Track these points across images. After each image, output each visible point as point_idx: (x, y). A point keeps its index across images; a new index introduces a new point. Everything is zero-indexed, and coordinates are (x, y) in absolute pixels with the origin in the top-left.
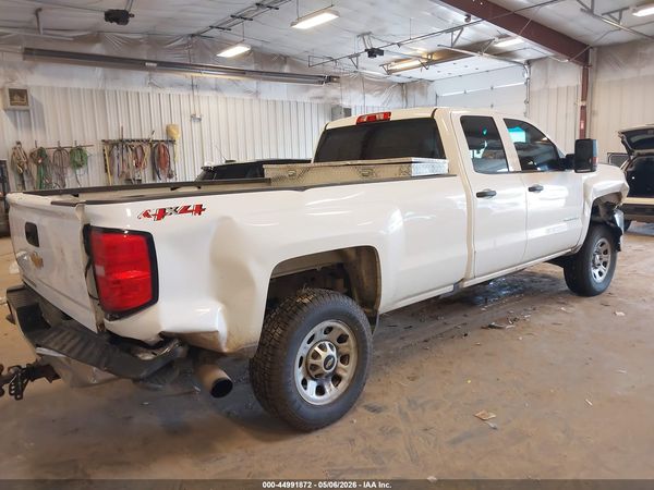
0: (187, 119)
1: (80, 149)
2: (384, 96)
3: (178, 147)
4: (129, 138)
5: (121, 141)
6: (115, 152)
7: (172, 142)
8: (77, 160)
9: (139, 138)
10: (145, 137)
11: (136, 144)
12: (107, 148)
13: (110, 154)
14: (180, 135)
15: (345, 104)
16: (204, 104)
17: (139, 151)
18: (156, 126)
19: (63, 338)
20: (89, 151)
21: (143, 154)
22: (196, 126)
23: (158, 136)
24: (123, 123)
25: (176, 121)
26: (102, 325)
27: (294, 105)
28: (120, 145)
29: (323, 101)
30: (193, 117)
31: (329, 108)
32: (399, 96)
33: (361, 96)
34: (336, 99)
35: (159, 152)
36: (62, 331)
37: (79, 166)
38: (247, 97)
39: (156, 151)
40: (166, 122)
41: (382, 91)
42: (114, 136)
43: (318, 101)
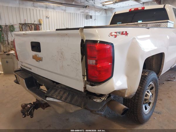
0: (45, 18)
1: (12, 26)
2: (101, 13)
3: (42, 26)
4: (27, 23)
5: (25, 23)
6: (23, 27)
7: (41, 24)
8: (12, 29)
9: (31, 23)
10: (32, 23)
11: (30, 25)
12: (21, 26)
13: (22, 27)
14: (43, 22)
15: (90, 14)
16: (50, 13)
17: (31, 27)
18: (36, 19)
19: (59, 93)
20: (15, 26)
21: (32, 28)
22: (47, 20)
23: (36, 23)
24: (26, 18)
25: (42, 18)
26: (85, 88)
27: (76, 14)
28: (25, 25)
29: (84, 13)
30: (47, 17)
31: (85, 16)
32: (105, 12)
33: (94, 12)
34: (87, 13)
35: (37, 27)
36: (57, 90)
37: (12, 31)
38: (62, 11)
39: (36, 27)
40: (39, 18)
41: (100, 11)
42: (23, 22)
43: (82, 13)
